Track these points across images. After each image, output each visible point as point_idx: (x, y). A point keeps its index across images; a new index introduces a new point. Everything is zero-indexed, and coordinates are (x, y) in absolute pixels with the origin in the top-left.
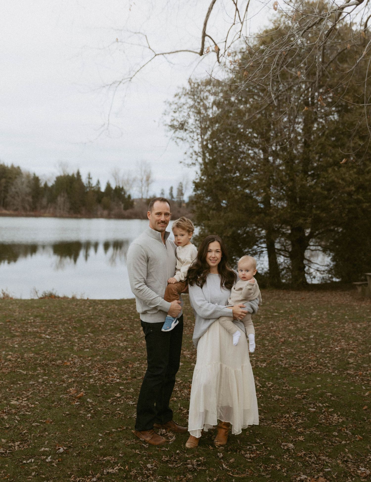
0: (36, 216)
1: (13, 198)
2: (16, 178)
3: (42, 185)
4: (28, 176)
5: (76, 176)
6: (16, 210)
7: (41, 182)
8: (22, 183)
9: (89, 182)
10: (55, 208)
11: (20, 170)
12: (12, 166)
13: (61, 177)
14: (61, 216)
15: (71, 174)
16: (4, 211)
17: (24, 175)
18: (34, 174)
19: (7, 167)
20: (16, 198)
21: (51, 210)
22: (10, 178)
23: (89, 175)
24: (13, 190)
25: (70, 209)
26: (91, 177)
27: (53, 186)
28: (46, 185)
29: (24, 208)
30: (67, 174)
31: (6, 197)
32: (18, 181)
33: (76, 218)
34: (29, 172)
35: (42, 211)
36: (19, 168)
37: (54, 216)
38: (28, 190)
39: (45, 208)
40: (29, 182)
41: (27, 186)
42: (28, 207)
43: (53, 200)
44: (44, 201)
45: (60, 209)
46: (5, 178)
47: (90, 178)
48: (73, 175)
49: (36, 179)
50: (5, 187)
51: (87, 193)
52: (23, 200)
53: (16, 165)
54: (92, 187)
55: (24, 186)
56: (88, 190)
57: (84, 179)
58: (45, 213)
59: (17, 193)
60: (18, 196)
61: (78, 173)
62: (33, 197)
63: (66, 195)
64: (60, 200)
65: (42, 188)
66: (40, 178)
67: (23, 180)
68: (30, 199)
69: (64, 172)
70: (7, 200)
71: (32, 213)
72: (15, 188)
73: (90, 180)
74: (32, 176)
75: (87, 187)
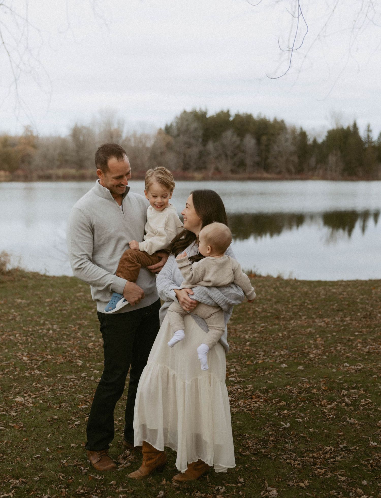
0: (302, 179)
1: (276, 158)
2: (279, 134)
3: (310, 141)
4: (294, 131)
5: (351, 129)
6: (279, 173)
7: (308, 137)
8: (286, 141)
9: (368, 136)
10: (326, 170)
11: (285, 124)
12: (275, 120)
13: (333, 130)
14: (333, 179)
15: (345, 127)
16: (266, 175)
17: (289, 131)
18: (301, 129)
19: (269, 121)
20: (279, 158)
21: (321, 172)
22: (273, 135)
23: (369, 127)
24: (276, 148)
25: (344, 170)
26: (371, 128)
27: (323, 143)
28: (315, 141)
29: (289, 171)
30: (340, 127)
31: (267, 158)
32: (282, 138)
33: (352, 180)
34: (294, 126)
35: (310, 173)
36: (282, 121)
37: (324, 178)
38: (293, 148)
39: (313, 169)
40: (294, 138)
41: (292, 144)
42: (293, 169)
43: (322, 160)
44: (313, 161)
45: (331, 171)
46: (266, 134)
47: (369, 130)
48: (348, 128)
49: (303, 135)
50: (266, 146)
51: (366, 149)
52: (287, 161)
53: (279, 119)
54: (371, 142)
55: (288, 144)
56: (367, 146)
57: (362, 133)
58: (313, 175)
59: (280, 152)
60: (282, 156)
61: (355, 125)
62: (299, 157)
63: (339, 154)
64: (332, 159)
65: (310, 145)
66: (307, 133)
67: (288, 136)
68: (295, 159)
69: (337, 124)
70: (269, 161)
71: (298, 177)
72: (278, 147)
73: (370, 134)
74: (298, 131)
75: (366, 143)
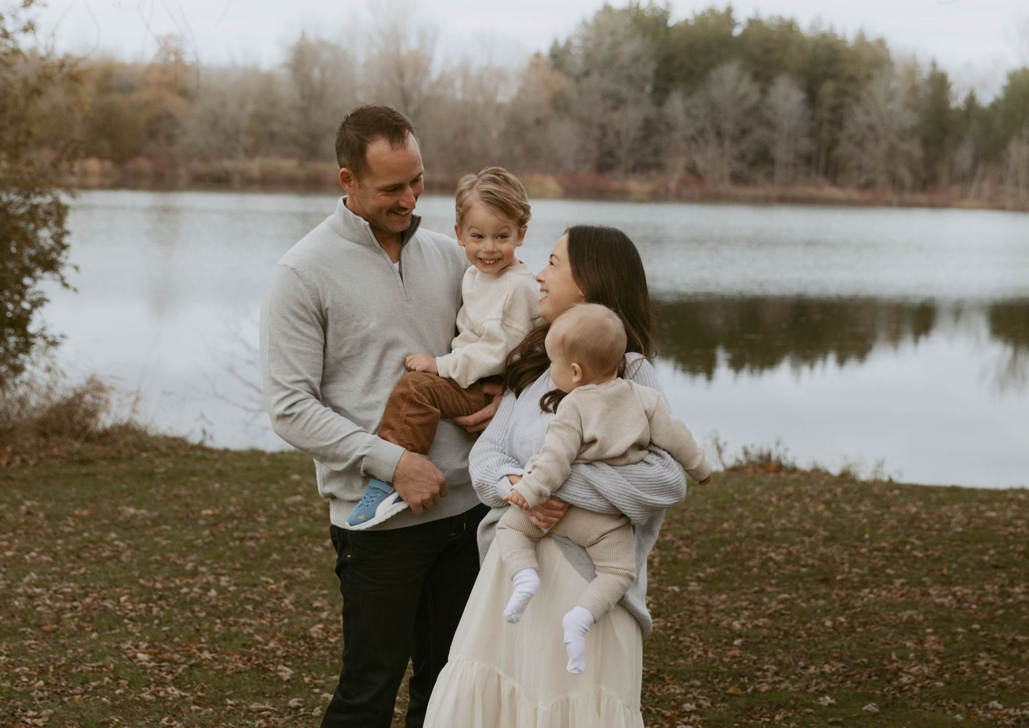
0: (932, 205)
1: (860, 145)
2: (869, 77)
3: (959, 101)
4: (912, 71)
6: (868, 185)
7: (954, 89)
8: (891, 97)
10: (1001, 181)
11: (887, 51)
12: (861, 38)
13: (1024, 73)
16: (829, 191)
17: (899, 70)
18: (934, 65)
19: (844, 41)
20: (870, 146)
21: (987, 187)
22: (852, 79)
24: (861, 116)
27: (994, 106)
28: (971, 101)
29: (895, 182)
31: (835, 143)
32: (878, 89)
34: (914, 57)
35: (956, 190)
36: (881, 42)
37: (995, 204)
38: (909, 119)
39: (966, 179)
40: (914, 90)
41: (908, 105)
42: (908, 178)
43: (992, 153)
44: (964, 156)
45: (1017, 184)
46: (835, 77)
49: (940, 82)
50: (833, 109)
52: (892, 154)
53: (871, 37)
55: (896, 106)
58: (963, 196)
59: (872, 128)
60: (877, 140)
62: (926, 143)
64: (1019, 152)
65: (958, 110)
66: (951, 78)
67: (894, 84)
68: (914, 148)
70: (839, 151)
71: (922, 198)
72: (867, 113)
74: (925, 72)
